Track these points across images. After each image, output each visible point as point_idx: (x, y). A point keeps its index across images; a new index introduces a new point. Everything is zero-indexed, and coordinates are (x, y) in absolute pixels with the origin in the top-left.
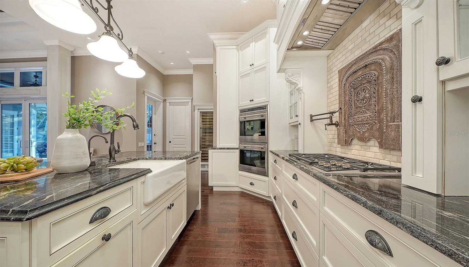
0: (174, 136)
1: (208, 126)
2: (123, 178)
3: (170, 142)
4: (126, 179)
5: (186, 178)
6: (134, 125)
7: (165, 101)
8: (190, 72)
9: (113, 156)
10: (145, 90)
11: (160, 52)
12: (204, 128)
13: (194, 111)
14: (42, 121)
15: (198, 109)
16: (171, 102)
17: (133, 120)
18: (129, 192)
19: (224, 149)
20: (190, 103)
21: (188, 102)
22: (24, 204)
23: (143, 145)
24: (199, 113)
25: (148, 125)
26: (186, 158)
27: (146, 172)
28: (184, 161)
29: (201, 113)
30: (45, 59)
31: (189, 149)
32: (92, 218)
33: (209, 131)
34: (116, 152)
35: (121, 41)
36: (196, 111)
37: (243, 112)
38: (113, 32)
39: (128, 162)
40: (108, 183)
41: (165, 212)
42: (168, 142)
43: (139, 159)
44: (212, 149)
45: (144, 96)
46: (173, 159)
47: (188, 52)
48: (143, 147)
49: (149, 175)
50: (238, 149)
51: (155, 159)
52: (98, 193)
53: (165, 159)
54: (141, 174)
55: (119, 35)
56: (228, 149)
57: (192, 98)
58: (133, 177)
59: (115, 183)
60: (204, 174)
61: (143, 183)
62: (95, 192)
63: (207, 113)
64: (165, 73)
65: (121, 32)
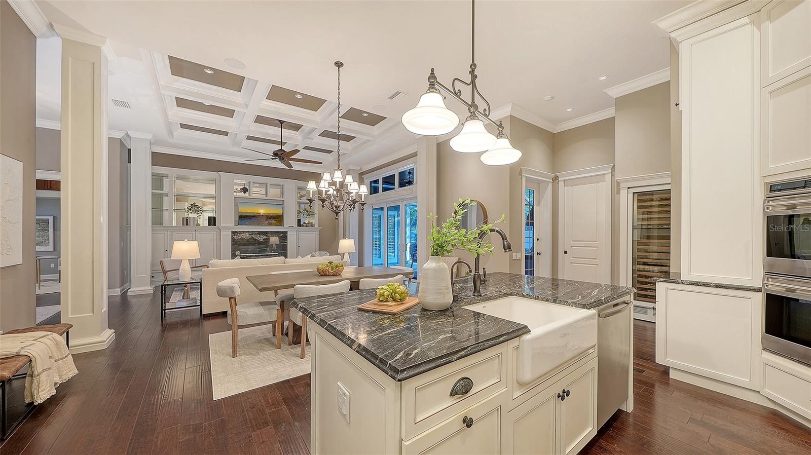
0: (573, 241)
1: (656, 222)
2: (488, 340)
3: (566, 252)
4: (492, 342)
5: (596, 347)
6: (504, 245)
7: (555, 179)
8: (609, 113)
9: (478, 289)
10: (523, 168)
11: (548, 97)
12: (644, 227)
13: (618, 193)
14: (414, 218)
15: (629, 188)
16: (567, 180)
17: (504, 238)
18: (496, 361)
19: (705, 285)
20: (608, 177)
21: (605, 174)
22: (397, 357)
23: (519, 257)
24: (631, 196)
25: (527, 224)
26: (596, 304)
27: (520, 332)
28: (593, 311)
29: (636, 195)
30: (415, 155)
31: (606, 281)
32: (452, 390)
33: (658, 233)
34: (482, 283)
35: (488, 118)
36: (623, 193)
37: (780, 190)
38: (478, 111)
39: (497, 298)
40: (469, 346)
41: (552, 402)
42: (561, 252)
43: (511, 294)
44: (665, 282)
45: (521, 178)
46: (569, 305)
47: (604, 78)
48: (520, 260)
49: (527, 337)
50: (759, 290)
51: (537, 298)
52: (459, 358)
53: (555, 301)
54: (513, 335)
55: (485, 110)
56: (717, 286)
57: (614, 166)
58: (501, 339)
59: (478, 346)
60: (645, 329)
61: (517, 348)
62: (455, 357)
63: (652, 194)
64: (557, 129)
65: (488, 105)
